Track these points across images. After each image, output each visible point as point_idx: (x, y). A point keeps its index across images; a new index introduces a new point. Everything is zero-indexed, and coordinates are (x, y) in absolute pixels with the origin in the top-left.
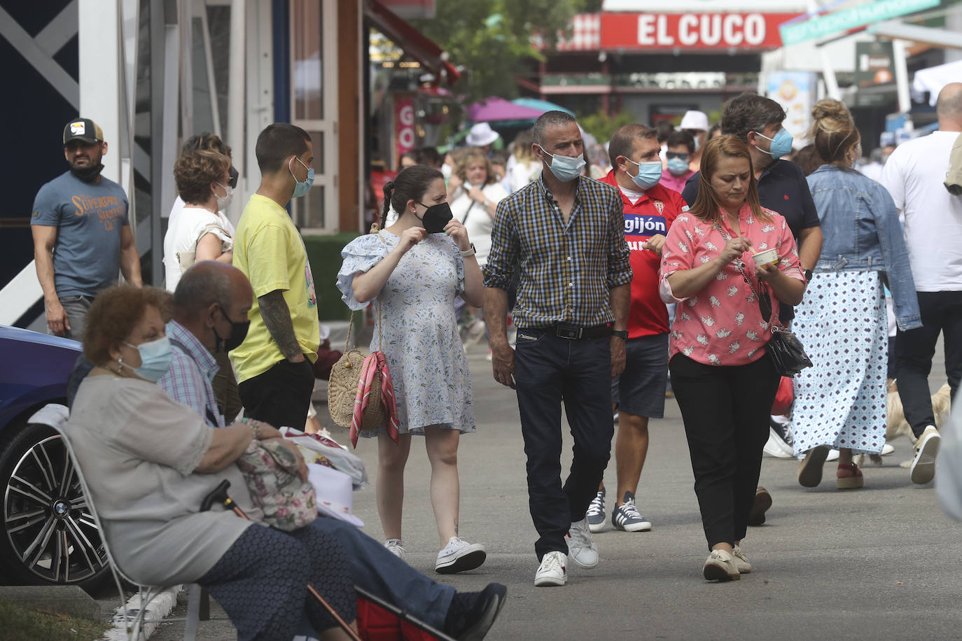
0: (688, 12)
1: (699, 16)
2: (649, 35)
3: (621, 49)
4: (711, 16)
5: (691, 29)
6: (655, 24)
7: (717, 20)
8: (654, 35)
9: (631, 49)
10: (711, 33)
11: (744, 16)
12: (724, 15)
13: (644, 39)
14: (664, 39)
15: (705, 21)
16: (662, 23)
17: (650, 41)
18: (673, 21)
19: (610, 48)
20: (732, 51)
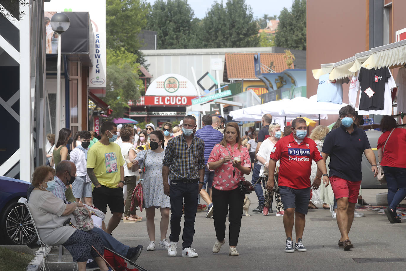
0: (167, 96)
1: (170, 97)
2: (157, 102)
3: (150, 105)
4: (173, 97)
5: (168, 100)
6: (159, 99)
7: (175, 98)
8: (158, 102)
9: (153, 105)
10: (173, 102)
11: (181, 97)
12: (176, 97)
13: (156, 103)
14: (161, 103)
15: (172, 98)
16: (161, 98)
17: (158, 103)
18: (163, 98)
19: (147, 105)
20: (178, 106)
